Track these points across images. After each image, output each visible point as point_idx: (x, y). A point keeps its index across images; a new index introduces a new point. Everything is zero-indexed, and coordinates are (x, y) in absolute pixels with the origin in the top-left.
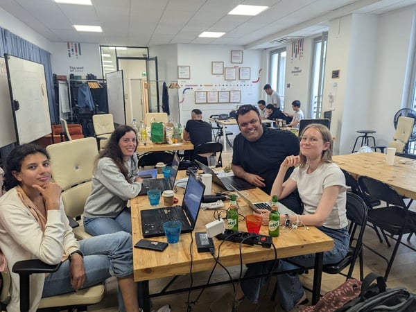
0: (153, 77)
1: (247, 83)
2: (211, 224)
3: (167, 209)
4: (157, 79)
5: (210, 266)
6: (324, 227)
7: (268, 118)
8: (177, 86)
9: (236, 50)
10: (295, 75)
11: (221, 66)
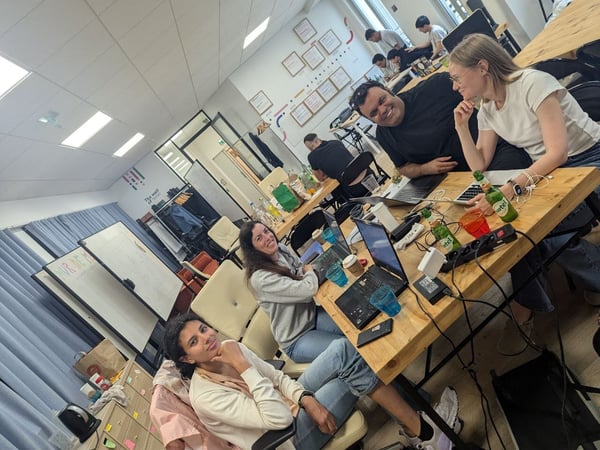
0: (233, 138)
1: (341, 50)
2: (423, 262)
3: (362, 278)
4: (239, 136)
5: (458, 311)
6: (572, 157)
7: (401, 70)
8: (266, 125)
9: (298, 24)
11: (295, 58)
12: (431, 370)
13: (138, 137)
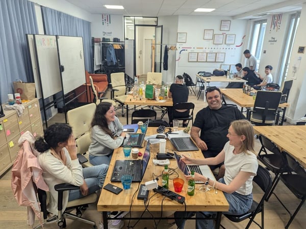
0: (159, 41)
1: (231, 47)
3: (133, 161)
4: (161, 43)
7: (243, 78)
8: (175, 48)
10: (271, 44)
11: (211, 33)
12: (118, 217)
13: (121, 7)
